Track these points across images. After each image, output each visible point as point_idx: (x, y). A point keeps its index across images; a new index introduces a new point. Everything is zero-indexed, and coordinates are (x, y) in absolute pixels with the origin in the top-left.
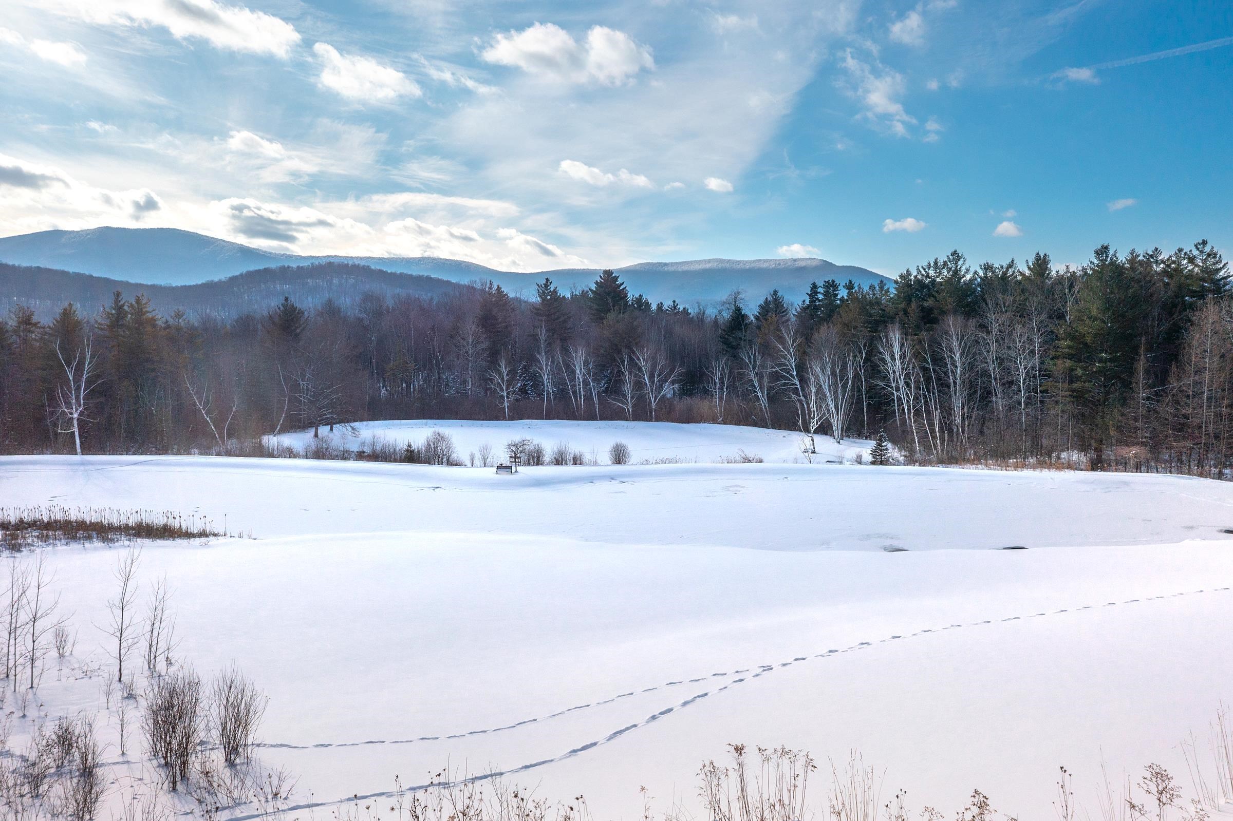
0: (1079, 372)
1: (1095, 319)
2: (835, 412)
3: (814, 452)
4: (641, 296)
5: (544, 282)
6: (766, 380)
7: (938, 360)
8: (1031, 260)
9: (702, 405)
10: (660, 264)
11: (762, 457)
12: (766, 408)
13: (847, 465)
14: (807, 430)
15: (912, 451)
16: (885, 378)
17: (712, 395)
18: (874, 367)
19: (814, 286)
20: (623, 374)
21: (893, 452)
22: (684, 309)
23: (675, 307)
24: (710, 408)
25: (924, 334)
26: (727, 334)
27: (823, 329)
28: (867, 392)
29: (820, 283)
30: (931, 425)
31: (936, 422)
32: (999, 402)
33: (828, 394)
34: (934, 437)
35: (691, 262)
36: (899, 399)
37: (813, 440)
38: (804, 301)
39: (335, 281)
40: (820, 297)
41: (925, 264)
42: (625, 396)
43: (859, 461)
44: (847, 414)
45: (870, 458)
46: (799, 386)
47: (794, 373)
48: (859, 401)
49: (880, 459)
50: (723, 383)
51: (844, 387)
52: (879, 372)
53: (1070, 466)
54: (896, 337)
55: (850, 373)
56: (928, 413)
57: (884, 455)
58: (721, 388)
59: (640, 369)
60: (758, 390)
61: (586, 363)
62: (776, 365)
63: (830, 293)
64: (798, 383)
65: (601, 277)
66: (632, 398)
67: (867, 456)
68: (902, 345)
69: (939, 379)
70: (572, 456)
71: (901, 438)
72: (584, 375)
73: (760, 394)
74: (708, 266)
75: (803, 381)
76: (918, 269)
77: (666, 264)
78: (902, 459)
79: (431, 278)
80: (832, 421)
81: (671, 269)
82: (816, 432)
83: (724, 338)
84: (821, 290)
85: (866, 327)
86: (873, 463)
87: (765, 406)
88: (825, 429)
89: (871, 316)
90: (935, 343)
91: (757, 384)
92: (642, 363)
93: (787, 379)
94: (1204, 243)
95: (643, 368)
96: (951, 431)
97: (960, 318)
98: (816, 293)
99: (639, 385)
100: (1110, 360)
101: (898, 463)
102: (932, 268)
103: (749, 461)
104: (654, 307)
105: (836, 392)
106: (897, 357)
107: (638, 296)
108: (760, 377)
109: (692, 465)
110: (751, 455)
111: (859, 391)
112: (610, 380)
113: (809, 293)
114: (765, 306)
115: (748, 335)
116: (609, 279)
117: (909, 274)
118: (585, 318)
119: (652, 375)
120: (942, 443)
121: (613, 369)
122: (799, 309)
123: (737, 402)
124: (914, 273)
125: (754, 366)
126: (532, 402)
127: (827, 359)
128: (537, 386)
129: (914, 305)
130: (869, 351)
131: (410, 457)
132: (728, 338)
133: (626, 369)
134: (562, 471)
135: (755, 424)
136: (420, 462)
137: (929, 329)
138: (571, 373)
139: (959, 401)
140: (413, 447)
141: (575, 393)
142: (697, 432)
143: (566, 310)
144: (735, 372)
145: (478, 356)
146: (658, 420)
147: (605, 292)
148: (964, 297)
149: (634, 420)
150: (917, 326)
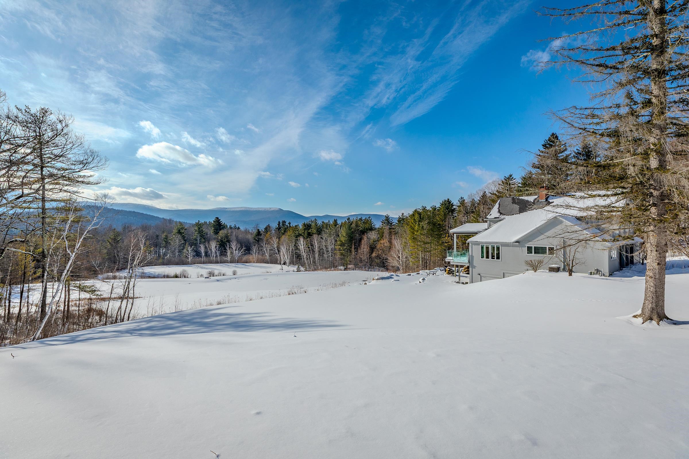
0: (341, 249)
1: (344, 237)
2: (287, 260)
3: (282, 270)
4: (225, 223)
6: (268, 250)
7: (312, 245)
8: (333, 220)
9: (250, 257)
10: (224, 208)
11: (271, 271)
12: (268, 258)
13: (291, 272)
14: (281, 264)
15: (306, 268)
16: (300, 250)
17: (253, 255)
18: (296, 247)
19: (279, 222)
21: (302, 269)
23: (235, 227)
24: (253, 259)
25: (308, 239)
27: (283, 237)
28: (295, 253)
29: (281, 221)
30: (310, 262)
31: (312, 261)
32: (325, 256)
33: (285, 255)
34: (311, 265)
35: (235, 208)
36: (303, 255)
37: (282, 267)
38: (276, 226)
40: (281, 225)
42: (228, 256)
43: (294, 271)
44: (290, 259)
46: (278, 253)
47: (276, 249)
48: (293, 256)
49: (299, 270)
50: (256, 252)
51: (289, 252)
52: (298, 248)
53: (341, 270)
54: (302, 239)
55: (291, 249)
56: (310, 259)
59: (232, 249)
60: (266, 253)
61: (215, 247)
62: (271, 247)
63: (284, 224)
65: (215, 220)
66: (230, 257)
67: (295, 269)
68: (303, 242)
69: (312, 250)
70: (223, 273)
71: (303, 265)
72: (215, 250)
73: (267, 255)
74: (241, 209)
75: (279, 251)
77: (226, 208)
80: (286, 262)
81: (228, 210)
83: (254, 238)
85: (295, 237)
86: (297, 271)
88: (284, 264)
89: (295, 234)
90: (311, 241)
91: (266, 252)
92: (233, 247)
93: (274, 250)
94: (370, 217)
96: (315, 263)
97: (317, 235)
98: (280, 224)
99: (232, 253)
100: (347, 246)
101: (303, 271)
103: (268, 273)
104: (228, 227)
105: (287, 254)
106: (302, 245)
108: (267, 250)
109: (253, 274)
110: (268, 271)
111: (293, 254)
112: (222, 251)
113: (278, 224)
114: (266, 229)
115: (261, 237)
116: (218, 221)
117: (305, 223)
118: (210, 232)
119: (236, 250)
120: (313, 266)
121: (222, 248)
122: (275, 228)
123: (260, 257)
124: (306, 223)
125: (265, 247)
126: (198, 259)
127: (285, 245)
128: (198, 254)
129: (306, 231)
130: (295, 243)
131: (176, 277)
132: (256, 238)
133: (228, 249)
134: (222, 277)
135: (265, 263)
136: (179, 278)
137: (310, 238)
138: (211, 250)
139: (317, 256)
140: (177, 274)
141: (212, 256)
142: (250, 266)
143: (204, 230)
144: (259, 249)
145: (180, 246)
146: (238, 262)
147: (216, 224)
148: (318, 230)
149: (230, 263)
150: (307, 237)
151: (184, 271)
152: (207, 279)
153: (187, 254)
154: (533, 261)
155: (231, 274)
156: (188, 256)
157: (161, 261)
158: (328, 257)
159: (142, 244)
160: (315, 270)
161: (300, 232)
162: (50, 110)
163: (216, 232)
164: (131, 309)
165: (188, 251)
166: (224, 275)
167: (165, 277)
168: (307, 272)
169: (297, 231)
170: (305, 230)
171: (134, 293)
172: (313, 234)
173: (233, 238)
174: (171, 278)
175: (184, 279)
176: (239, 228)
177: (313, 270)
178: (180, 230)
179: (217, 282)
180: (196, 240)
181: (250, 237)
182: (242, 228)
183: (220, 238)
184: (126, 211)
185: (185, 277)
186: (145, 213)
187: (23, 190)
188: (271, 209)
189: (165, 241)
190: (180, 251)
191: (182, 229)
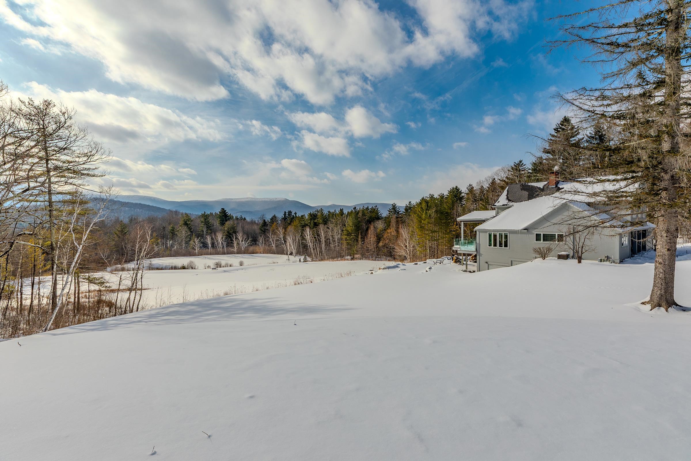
0: (348, 239)
1: (351, 226)
2: (294, 250)
3: (289, 260)
5: (204, 213)
6: (275, 241)
7: (318, 235)
8: (339, 210)
9: (257, 248)
11: (278, 262)
12: (275, 249)
14: (288, 255)
15: (313, 258)
16: (306, 240)
17: (259, 246)
18: (303, 238)
19: (285, 212)
20: (233, 241)
21: (309, 259)
23: (241, 217)
24: (259, 249)
25: (315, 229)
26: (261, 227)
27: (289, 227)
28: (301, 244)
30: (317, 252)
31: (318, 251)
32: (332, 246)
33: (292, 245)
34: (318, 255)
36: (309, 245)
37: (289, 257)
38: (282, 216)
40: (287, 215)
41: (314, 211)
42: (234, 247)
44: (297, 250)
46: (284, 243)
48: (300, 246)
50: (262, 242)
51: (296, 243)
52: (304, 238)
53: (348, 260)
54: (308, 230)
55: (297, 239)
56: (316, 249)
58: (262, 244)
59: (239, 240)
61: (222, 238)
62: (277, 237)
63: (290, 214)
65: (221, 210)
66: (236, 247)
67: (302, 260)
68: (310, 232)
69: (319, 240)
70: (229, 265)
71: (310, 255)
72: (221, 241)
73: (273, 245)
74: (247, 200)
75: (285, 241)
77: (232, 199)
78: (310, 260)
80: (293, 252)
83: (260, 229)
84: (287, 213)
85: (301, 227)
88: (291, 254)
89: (302, 224)
90: (317, 231)
91: (272, 243)
92: (239, 237)
93: (281, 241)
94: (376, 206)
96: (321, 253)
97: (323, 225)
99: (238, 244)
100: (354, 236)
101: (310, 261)
102: (316, 212)
103: (275, 263)
104: (234, 218)
105: (294, 244)
106: (308, 235)
107: (230, 214)
108: (273, 241)
109: (260, 265)
111: (299, 243)
112: (228, 242)
113: (284, 214)
114: (272, 219)
115: (268, 228)
116: (223, 211)
118: (216, 223)
119: (242, 241)
120: (320, 256)
121: (228, 239)
122: (281, 219)
123: (267, 247)
124: (312, 213)
125: (271, 238)
126: (204, 250)
127: (291, 236)
128: (204, 245)
129: (312, 221)
130: (302, 233)
131: (184, 268)
132: (262, 229)
133: (234, 239)
134: (229, 268)
135: (272, 253)
136: (186, 269)
138: (217, 241)
139: (323, 246)
140: (184, 265)
141: (218, 247)
142: (257, 256)
143: (210, 221)
144: (266, 239)
145: (186, 237)
146: (244, 253)
147: (222, 215)
148: (324, 219)
149: (237, 254)
150: (313, 227)
151: (191, 262)
152: (214, 270)
153: (194, 245)
154: (541, 249)
155: (238, 265)
156: (195, 247)
157: (168, 252)
158: (334, 247)
159: (148, 236)
160: (322, 260)
163: (222, 223)
164: (140, 300)
165: (195, 242)
166: (231, 266)
167: (175, 268)
168: (314, 262)
169: (303, 221)
170: (311, 220)
171: (142, 284)
172: (319, 224)
173: (239, 229)
174: (178, 269)
175: (190, 270)
176: (245, 219)
177: (319, 261)
178: (186, 222)
179: (224, 273)
180: (203, 231)
181: (256, 228)
182: (248, 219)
183: (226, 229)
184: (132, 203)
185: (192, 268)
186: (151, 205)
187: (29, 183)
188: (277, 200)
189: (172, 233)
190: (187, 243)
191: (189, 221)
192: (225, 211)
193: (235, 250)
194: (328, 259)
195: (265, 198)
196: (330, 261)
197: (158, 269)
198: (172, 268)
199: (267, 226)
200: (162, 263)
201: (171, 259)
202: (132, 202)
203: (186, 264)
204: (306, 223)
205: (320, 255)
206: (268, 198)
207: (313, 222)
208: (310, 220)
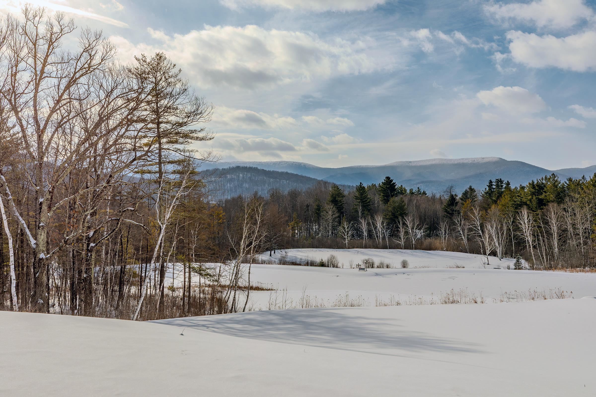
2: (498, 246)
3: (488, 264)
4: (402, 186)
5: (359, 184)
6: (466, 231)
7: (546, 222)
9: (437, 242)
10: (407, 162)
11: (464, 266)
12: (466, 244)
13: (502, 269)
14: (485, 254)
15: (533, 264)
16: (522, 231)
17: (441, 238)
18: (516, 226)
19: (491, 182)
20: (399, 228)
21: (525, 264)
22: (424, 191)
23: (419, 191)
24: (440, 243)
25: (539, 211)
26: (447, 207)
27: (494, 207)
28: (513, 237)
29: (494, 180)
30: (542, 252)
32: (573, 243)
33: (495, 238)
34: (543, 258)
35: (423, 161)
36: (528, 240)
37: (488, 259)
38: (486, 189)
39: (241, 175)
40: (494, 187)
41: (540, 178)
42: (400, 238)
43: (509, 268)
44: (504, 246)
45: (514, 267)
46: (481, 234)
47: (479, 228)
48: (511, 241)
49: (518, 267)
50: (446, 232)
51: (503, 234)
52: (519, 228)
54: (525, 212)
55: (505, 228)
56: (541, 248)
57: (520, 266)
58: (445, 234)
59: (407, 226)
60: (462, 236)
61: (383, 223)
62: (471, 225)
63: (499, 185)
64: (481, 233)
65: (384, 180)
66: (404, 239)
67: (512, 266)
68: (528, 216)
69: (546, 231)
70: (386, 264)
71: (527, 258)
72: (382, 229)
73: (463, 238)
74: (434, 162)
75: (483, 232)
76: (537, 180)
77: (410, 162)
78: (528, 267)
79: (288, 173)
80: (497, 250)
81: (413, 164)
82: (489, 255)
83: (445, 209)
84: (494, 183)
85: (513, 207)
86: (515, 269)
87: (466, 243)
88: (494, 253)
89: (515, 202)
90: (544, 215)
91: (462, 233)
92: (408, 223)
93: (475, 230)
95: (409, 226)
96: (551, 256)
97: (556, 205)
98: (492, 185)
99: (407, 233)
101: (526, 269)
102: (544, 180)
103: (459, 267)
104: (408, 191)
105: (498, 238)
106: (527, 222)
107: (400, 186)
108: (463, 230)
109: (435, 269)
110: (459, 265)
111: (510, 236)
112: (392, 230)
113: (488, 185)
114: (465, 194)
115: (457, 208)
116: (389, 181)
117: (533, 182)
118: (377, 199)
119: (413, 228)
120: (547, 261)
121: (393, 225)
122: (483, 193)
123: (452, 241)
124: (536, 182)
125: (460, 225)
126: (357, 240)
127: (493, 222)
128: (358, 233)
129: (534, 198)
130: (514, 219)
131: (322, 265)
132: (449, 210)
133: (401, 226)
134: (385, 270)
135: (461, 251)
136: (325, 266)
137: (541, 209)
138: (376, 228)
139: (556, 243)
140: (324, 261)
141: (377, 237)
142: (435, 255)
143: (369, 196)
144: (451, 227)
145: (334, 220)
146: (416, 249)
147: (386, 187)
148: (559, 194)
149: (405, 249)
150: (536, 207)
151: (333, 257)
152: (362, 272)
153: (343, 232)
155: (399, 265)
156: (345, 235)
157: (310, 241)
158: (577, 246)
160: (550, 268)
161: (523, 199)
162: (164, 55)
163: (386, 200)
164: (246, 303)
165: (344, 228)
166: (388, 267)
167: (312, 264)
168: (534, 271)
169: (518, 196)
170: (533, 194)
172: (548, 202)
173: (412, 209)
174: (316, 266)
175: (331, 269)
176: (424, 193)
177: (545, 269)
178: (335, 198)
179: (376, 277)
180: (357, 211)
181: (439, 208)
182: (429, 194)
183: (390, 209)
184: (277, 173)
185: (334, 267)
186: (300, 174)
187: (136, 153)
188: (485, 161)
189: (317, 213)
190: (334, 228)
191: (339, 197)
192: (392, 181)
193: (402, 243)
194: (563, 268)
195: (463, 159)
196: (566, 271)
197: (294, 264)
198: (307, 264)
199: (456, 206)
200: (301, 256)
201: (312, 250)
202: (277, 170)
203: (325, 260)
204: (524, 200)
205: (547, 258)
206: (469, 159)
207: (537, 198)
208: (531, 195)
